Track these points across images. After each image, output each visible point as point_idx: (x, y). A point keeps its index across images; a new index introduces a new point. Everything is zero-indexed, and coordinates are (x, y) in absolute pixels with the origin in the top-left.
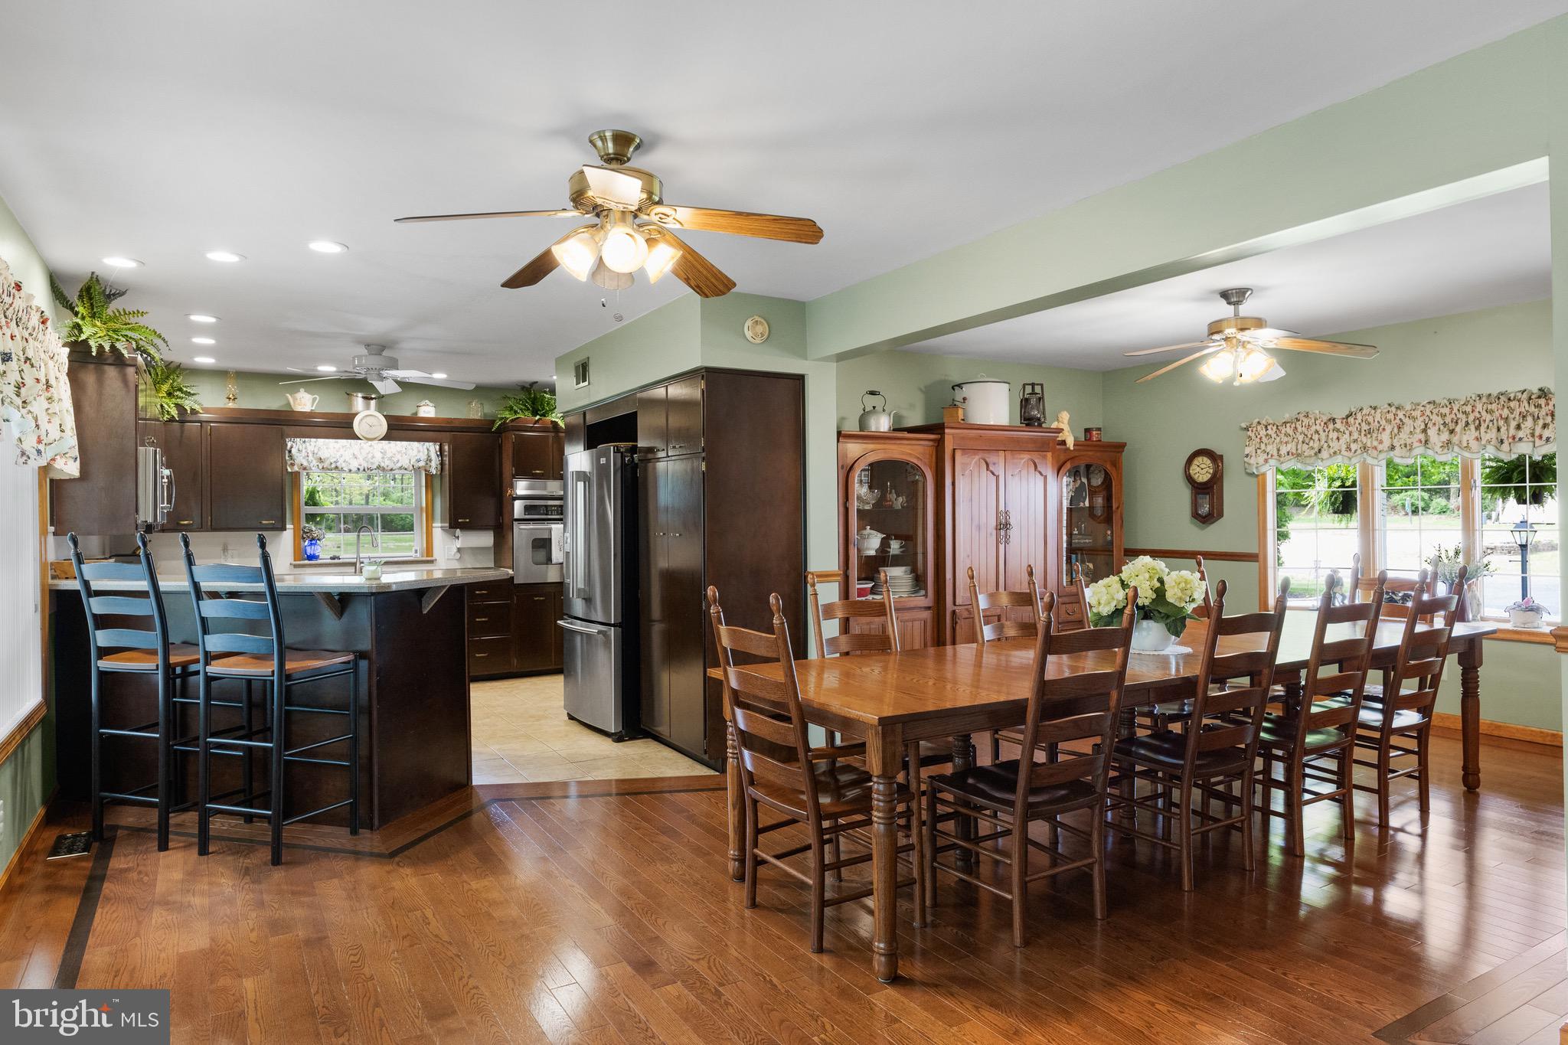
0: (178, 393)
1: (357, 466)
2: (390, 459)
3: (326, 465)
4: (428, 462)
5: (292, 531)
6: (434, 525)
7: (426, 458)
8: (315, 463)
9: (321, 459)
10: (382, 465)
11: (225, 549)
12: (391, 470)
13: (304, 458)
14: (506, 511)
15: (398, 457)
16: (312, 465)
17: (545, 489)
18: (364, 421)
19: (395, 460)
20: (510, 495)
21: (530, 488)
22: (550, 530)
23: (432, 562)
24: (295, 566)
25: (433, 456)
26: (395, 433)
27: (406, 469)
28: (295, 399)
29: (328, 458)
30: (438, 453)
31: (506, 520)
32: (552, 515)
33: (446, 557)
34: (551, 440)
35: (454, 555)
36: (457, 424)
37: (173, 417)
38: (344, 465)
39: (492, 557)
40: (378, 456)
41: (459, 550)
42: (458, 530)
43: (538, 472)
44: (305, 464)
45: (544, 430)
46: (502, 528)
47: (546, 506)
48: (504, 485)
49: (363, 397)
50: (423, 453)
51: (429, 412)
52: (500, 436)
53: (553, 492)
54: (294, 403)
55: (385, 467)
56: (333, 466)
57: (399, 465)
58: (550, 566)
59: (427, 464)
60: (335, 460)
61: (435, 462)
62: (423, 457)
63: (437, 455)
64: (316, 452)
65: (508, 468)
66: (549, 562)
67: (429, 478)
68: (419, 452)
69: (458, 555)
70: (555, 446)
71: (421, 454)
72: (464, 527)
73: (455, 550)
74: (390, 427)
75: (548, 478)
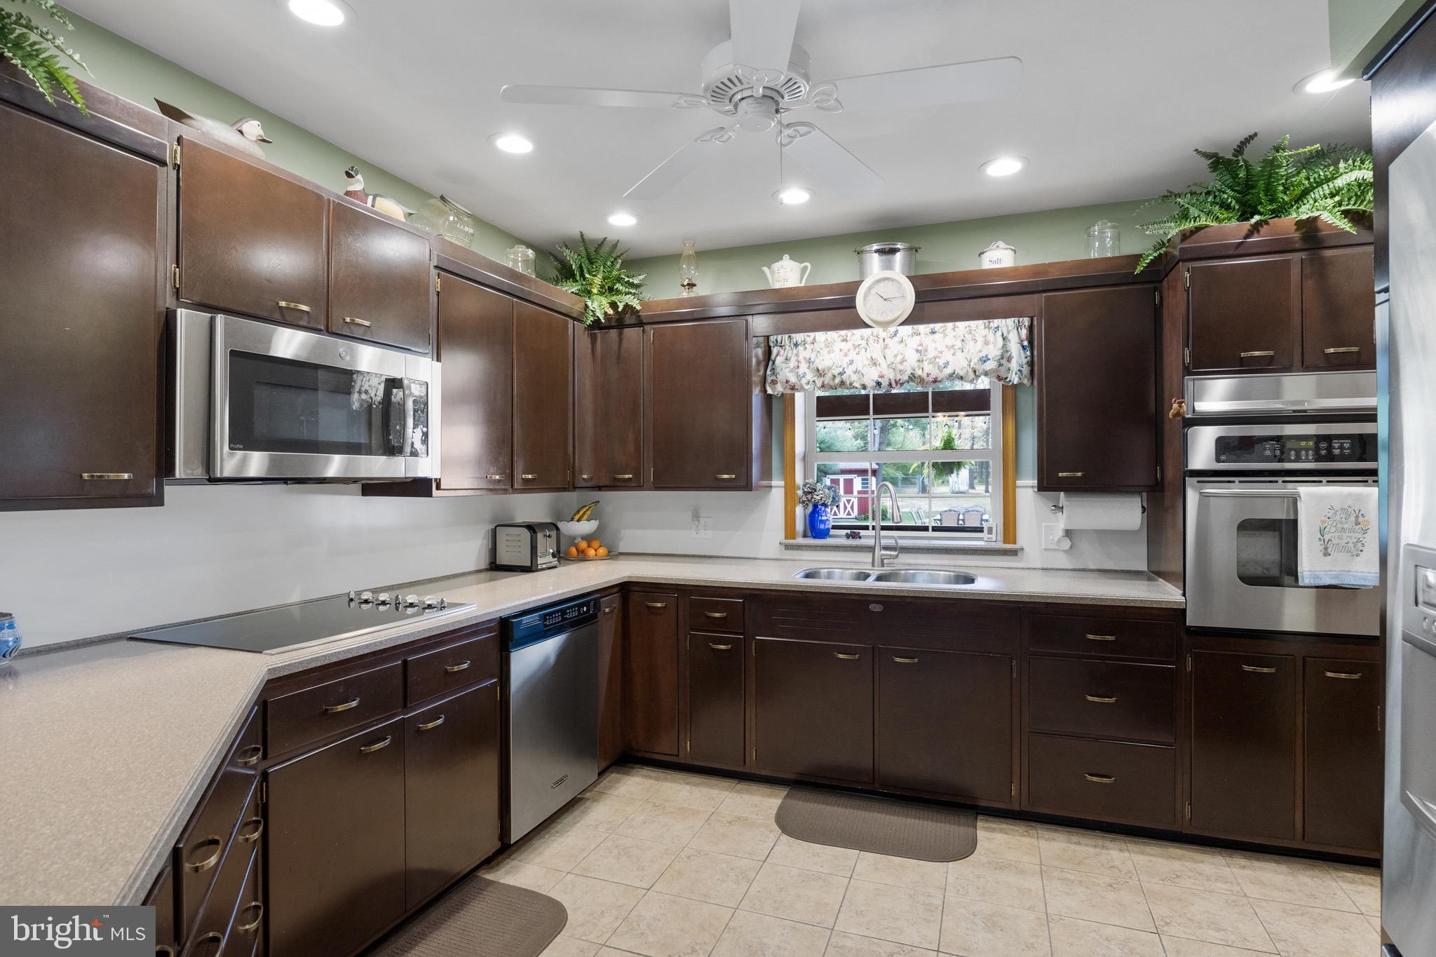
0: (618, 286)
1: (876, 378)
2: (933, 361)
3: (827, 380)
4: (1003, 362)
5: (782, 491)
6: (1019, 483)
7: (999, 353)
8: (810, 376)
9: (818, 370)
10: (919, 372)
11: (696, 516)
12: (935, 381)
13: (791, 371)
14: (1169, 452)
15: (948, 356)
16: (804, 381)
17: (1277, 395)
18: (873, 291)
19: (941, 362)
20: (1178, 414)
21: (1237, 395)
22: (1294, 500)
23: (1014, 553)
24: (788, 547)
25: (1014, 348)
26: (931, 308)
27: (962, 378)
28: (773, 273)
29: (829, 369)
30: (1026, 343)
31: (1170, 474)
32: (1298, 459)
33: (1043, 547)
34: (1295, 272)
35: (1059, 541)
36: (1055, 275)
37: (599, 319)
38: (854, 378)
39: (1143, 549)
40: (912, 358)
41: (1068, 533)
42: (1062, 493)
43: (1257, 353)
44: (793, 379)
45: (1281, 247)
46: (1162, 491)
47: (1278, 439)
48: (1167, 394)
49: (880, 252)
50: (995, 343)
51: (999, 261)
52: (1155, 289)
53: (1302, 402)
54: (772, 278)
55: (924, 375)
56: (837, 380)
57: (948, 371)
58: (1290, 592)
59: (1001, 365)
60: (841, 370)
61: (1019, 358)
62: (994, 351)
63: (1024, 348)
64: (812, 360)
65: (1176, 352)
66: (1288, 579)
67: (1010, 392)
68: (987, 343)
69: (1067, 544)
70: (1310, 284)
71: (991, 346)
72: (1075, 488)
73: (1061, 533)
74: (921, 297)
75: (1287, 369)
